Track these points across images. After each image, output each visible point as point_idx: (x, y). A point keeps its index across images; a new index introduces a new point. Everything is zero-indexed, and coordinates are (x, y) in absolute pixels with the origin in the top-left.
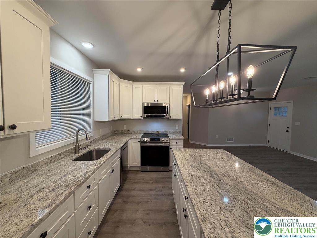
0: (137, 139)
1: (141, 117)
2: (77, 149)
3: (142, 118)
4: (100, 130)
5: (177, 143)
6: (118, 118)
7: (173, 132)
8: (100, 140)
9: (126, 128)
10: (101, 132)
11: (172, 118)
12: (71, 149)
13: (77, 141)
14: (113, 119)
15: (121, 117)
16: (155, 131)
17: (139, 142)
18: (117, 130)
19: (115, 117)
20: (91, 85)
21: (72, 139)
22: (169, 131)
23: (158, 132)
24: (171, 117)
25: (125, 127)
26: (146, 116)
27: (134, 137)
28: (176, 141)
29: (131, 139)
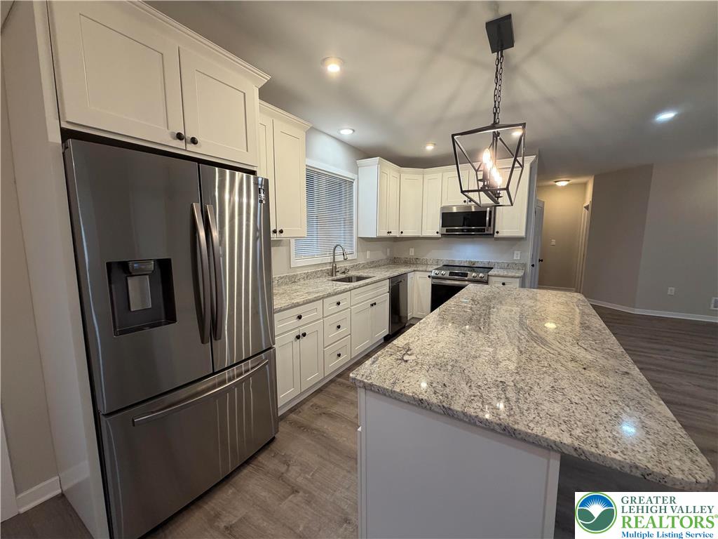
0: (426, 271)
1: (437, 233)
2: (333, 272)
3: (439, 235)
4: (368, 252)
5: (504, 284)
6: (395, 233)
7: (506, 265)
8: (367, 268)
9: (413, 254)
10: (369, 256)
11: (500, 235)
12: (328, 270)
13: (334, 262)
14: (385, 235)
15: (402, 232)
16: (466, 260)
17: (429, 277)
19: (389, 233)
20: (355, 184)
21: (330, 259)
22: (498, 263)
23: (474, 264)
24: (498, 232)
25: (412, 252)
26: (447, 231)
27: (421, 269)
28: (503, 280)
29: (414, 271)
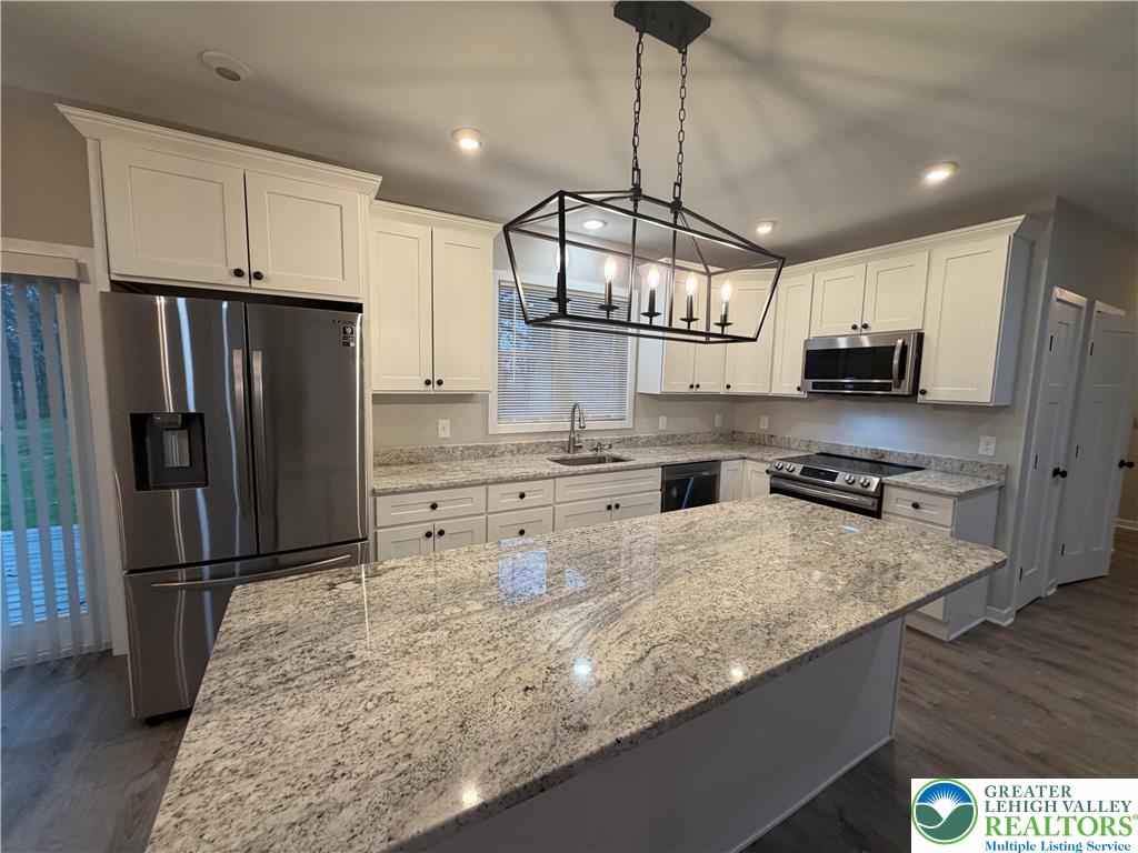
0: (762, 461)
1: (799, 389)
2: (573, 445)
3: (802, 394)
4: (662, 420)
5: (916, 506)
6: (713, 389)
7: (957, 465)
9: (766, 427)
10: (662, 425)
11: (929, 398)
13: (572, 429)
14: (685, 390)
16: (866, 449)
17: (767, 472)
18: (742, 430)
19: (693, 386)
23: (882, 457)
24: (924, 392)
25: (764, 424)
26: (815, 386)
27: (755, 456)
28: (917, 497)
29: (744, 458)
